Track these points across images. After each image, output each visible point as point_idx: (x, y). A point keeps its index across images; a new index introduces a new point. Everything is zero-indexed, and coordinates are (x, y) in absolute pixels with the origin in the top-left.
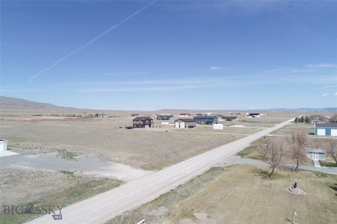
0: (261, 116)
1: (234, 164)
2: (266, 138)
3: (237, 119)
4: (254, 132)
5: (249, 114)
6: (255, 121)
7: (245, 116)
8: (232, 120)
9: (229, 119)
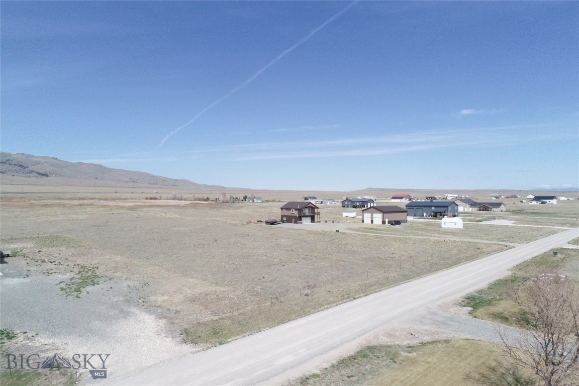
0: (559, 201)
1: (437, 337)
2: (559, 255)
3: (502, 207)
4: (534, 236)
5: (533, 197)
6: (545, 211)
7: (524, 201)
8: (493, 209)
9: (485, 207)
